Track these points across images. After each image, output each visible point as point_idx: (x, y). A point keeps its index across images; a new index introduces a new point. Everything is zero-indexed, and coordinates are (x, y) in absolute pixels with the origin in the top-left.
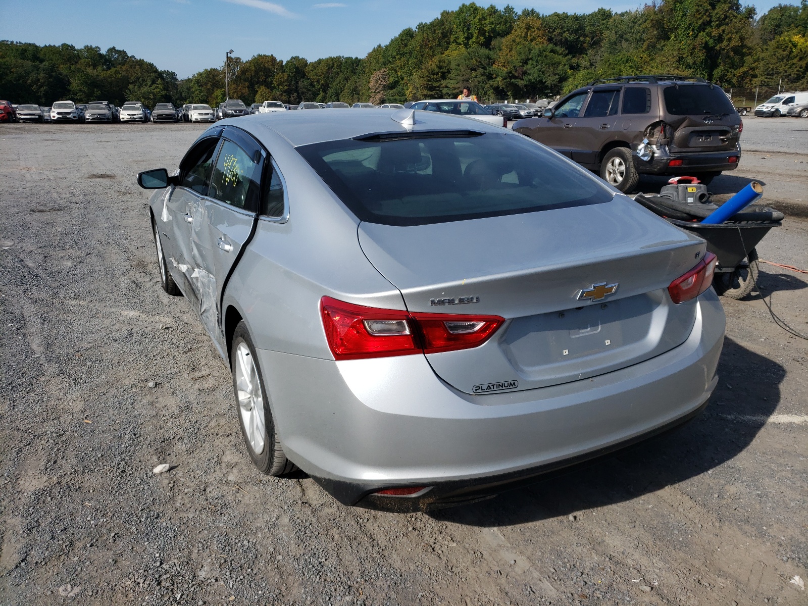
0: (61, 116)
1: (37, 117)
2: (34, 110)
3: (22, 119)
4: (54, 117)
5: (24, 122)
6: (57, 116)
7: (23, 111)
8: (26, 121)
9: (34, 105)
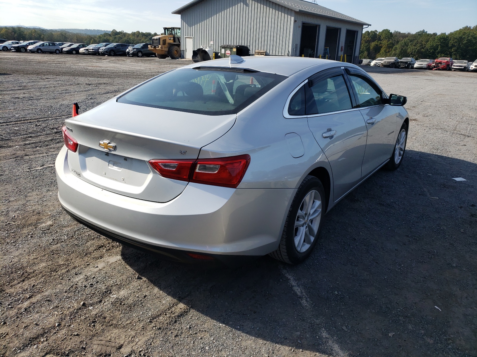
0: (476, 68)
1: (463, 68)
2: (464, 63)
3: (454, 69)
4: (472, 68)
5: (454, 71)
6: (474, 68)
7: (457, 64)
8: (456, 70)
9: (465, 61)
